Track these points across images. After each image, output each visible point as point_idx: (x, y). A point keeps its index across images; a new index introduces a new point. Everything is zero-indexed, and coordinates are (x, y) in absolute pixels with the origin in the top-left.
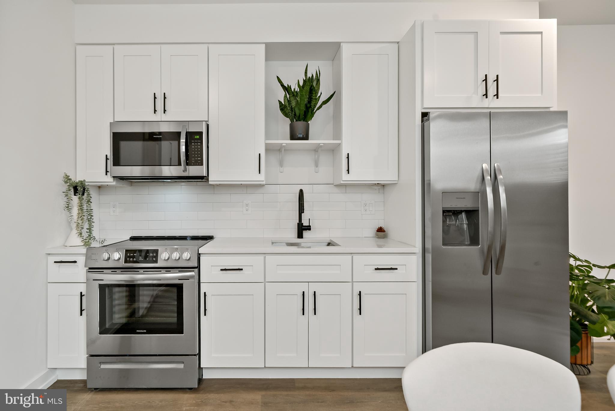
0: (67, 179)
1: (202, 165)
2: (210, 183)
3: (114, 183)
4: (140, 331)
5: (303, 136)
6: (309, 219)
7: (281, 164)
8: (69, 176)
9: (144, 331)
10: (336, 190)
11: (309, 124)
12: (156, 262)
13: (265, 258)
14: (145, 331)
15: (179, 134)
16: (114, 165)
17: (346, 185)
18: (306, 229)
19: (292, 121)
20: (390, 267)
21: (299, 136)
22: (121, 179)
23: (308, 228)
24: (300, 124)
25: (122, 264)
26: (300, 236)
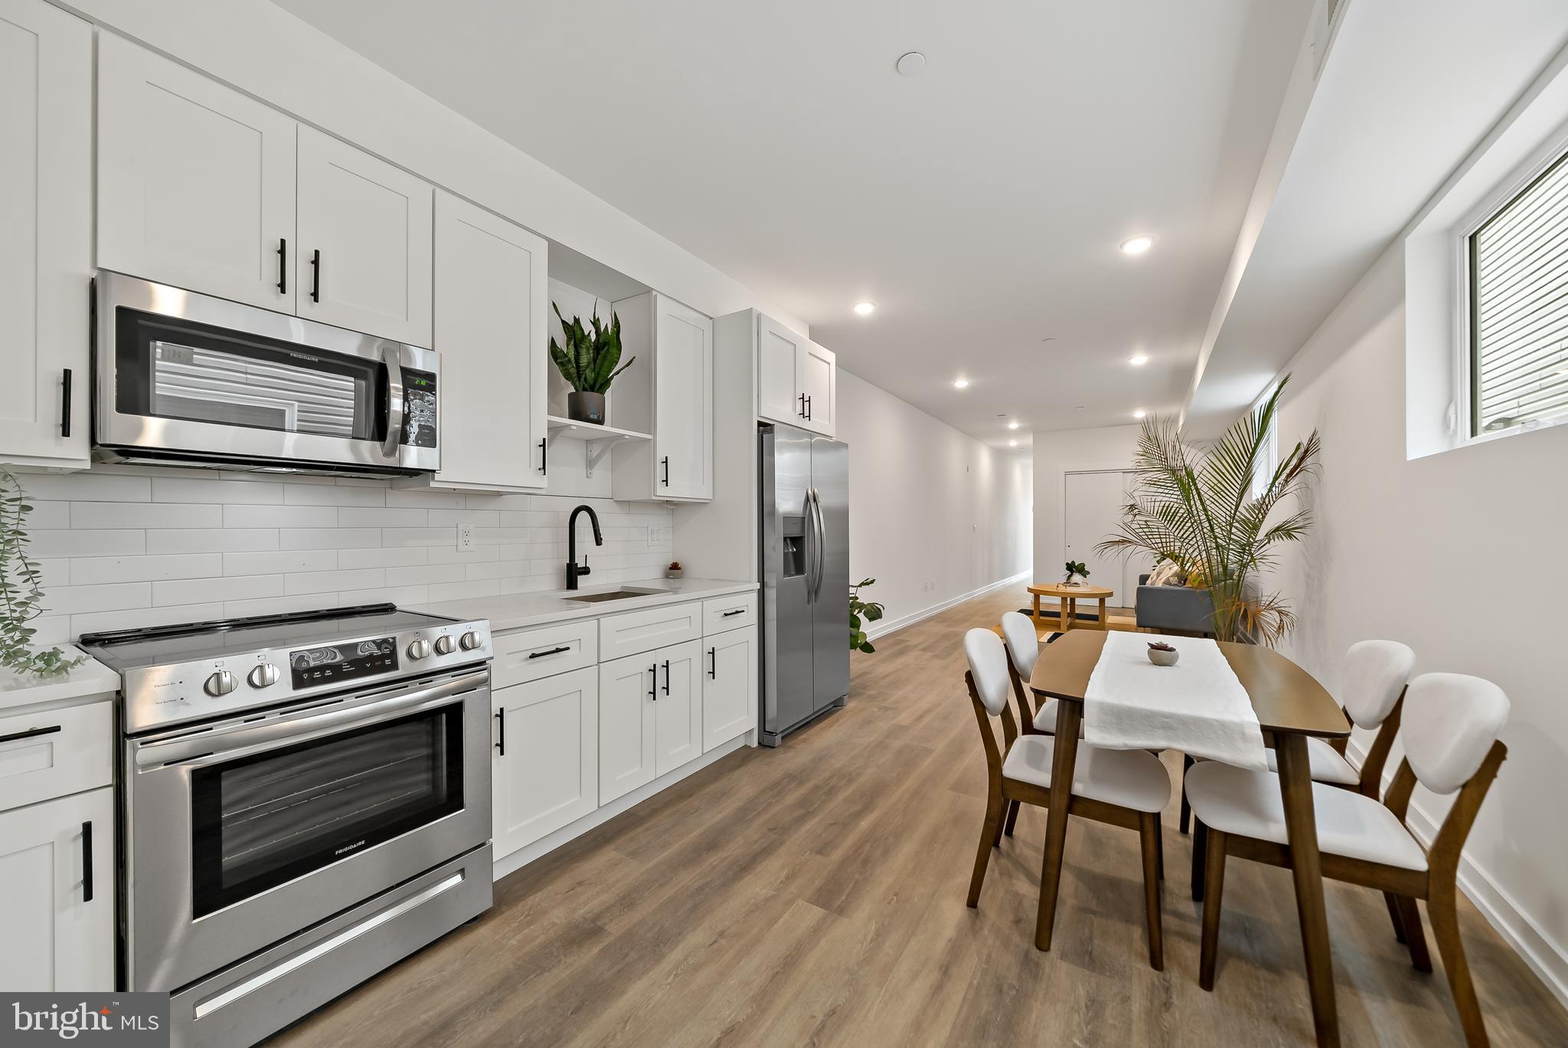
1: (434, 445)
4: (346, 849)
6: (586, 556)
9: (360, 843)
10: (616, 508)
11: (603, 397)
12: (393, 666)
13: (599, 621)
14: (363, 842)
17: (663, 504)
18: (581, 574)
19: (574, 386)
21: (585, 414)
23: (586, 571)
24: (590, 397)
26: (573, 585)
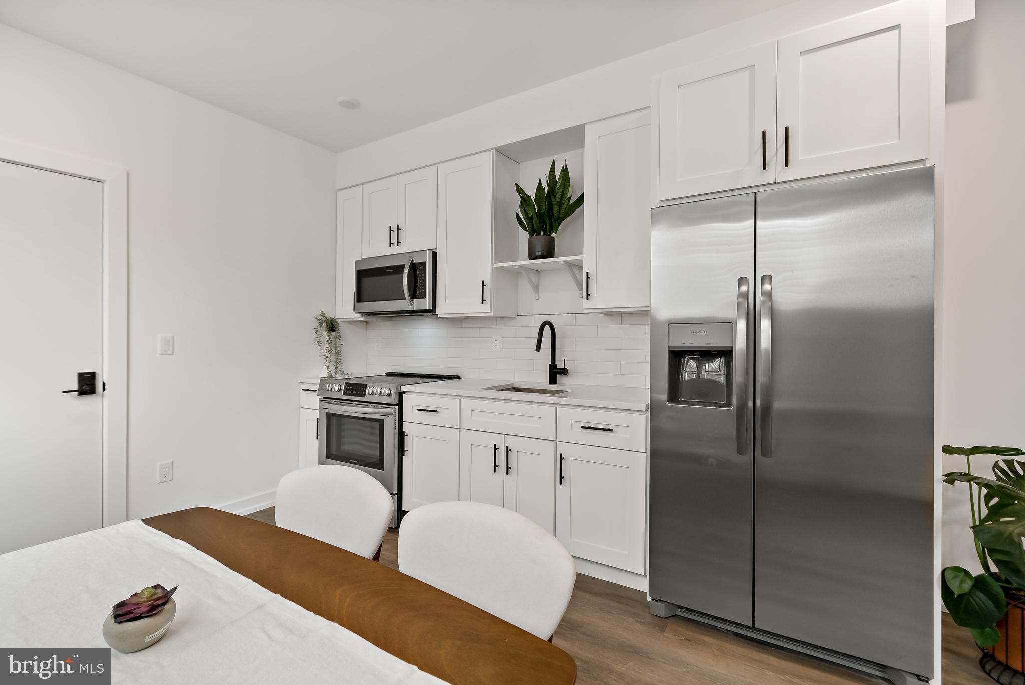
0: (323, 315)
1: (425, 297)
2: (439, 316)
3: (362, 319)
4: (353, 461)
5: (542, 253)
6: (564, 360)
7: (536, 288)
8: (324, 314)
10: (606, 320)
11: (553, 239)
12: (364, 396)
13: (460, 400)
14: (356, 462)
15: (403, 266)
16: (358, 302)
17: (621, 314)
18: (560, 373)
19: (531, 234)
20: (606, 427)
21: (537, 254)
22: (367, 315)
23: (564, 372)
24: (540, 239)
25: (341, 395)
26: (553, 380)
